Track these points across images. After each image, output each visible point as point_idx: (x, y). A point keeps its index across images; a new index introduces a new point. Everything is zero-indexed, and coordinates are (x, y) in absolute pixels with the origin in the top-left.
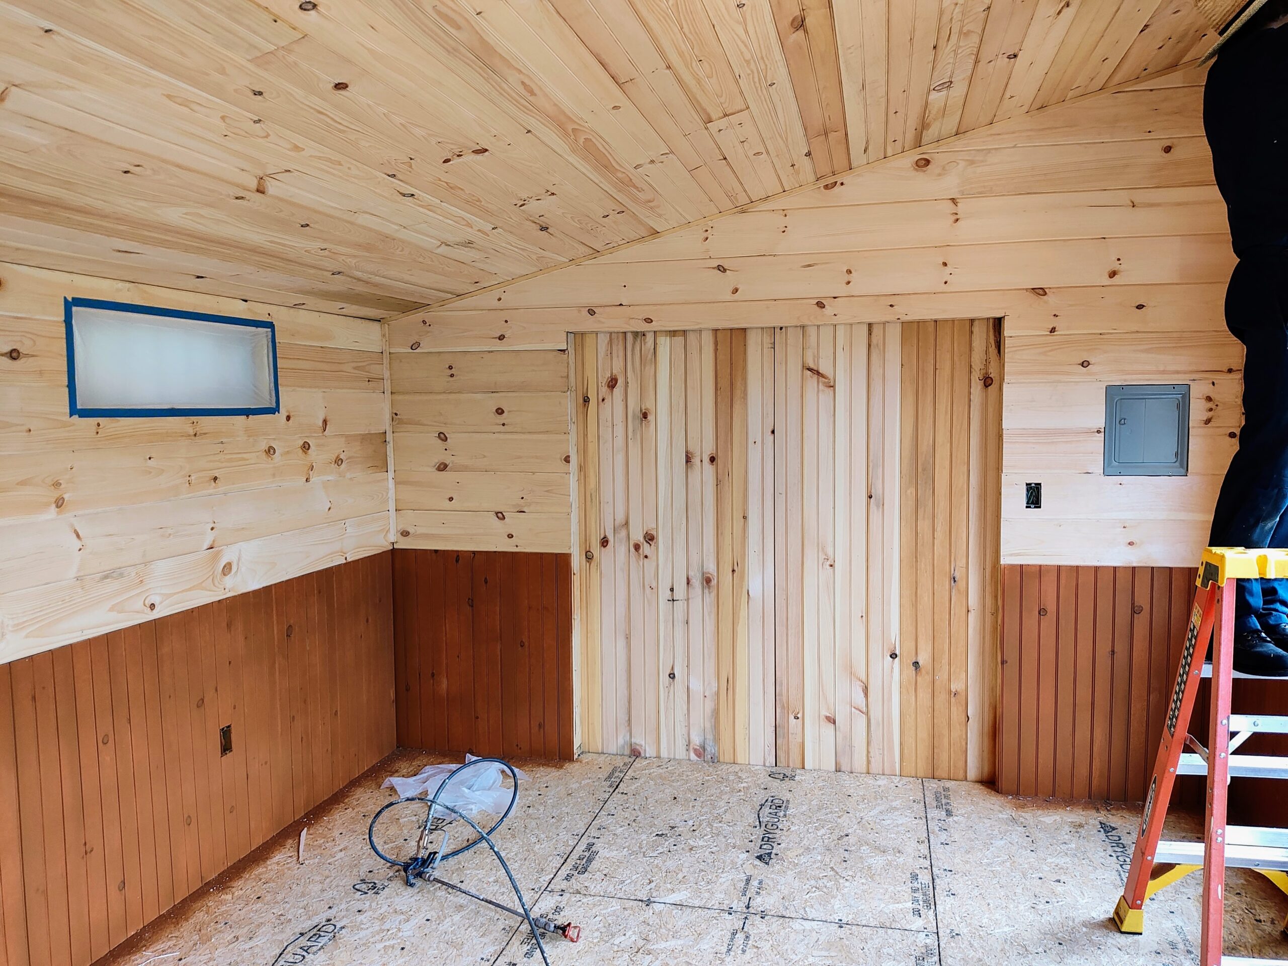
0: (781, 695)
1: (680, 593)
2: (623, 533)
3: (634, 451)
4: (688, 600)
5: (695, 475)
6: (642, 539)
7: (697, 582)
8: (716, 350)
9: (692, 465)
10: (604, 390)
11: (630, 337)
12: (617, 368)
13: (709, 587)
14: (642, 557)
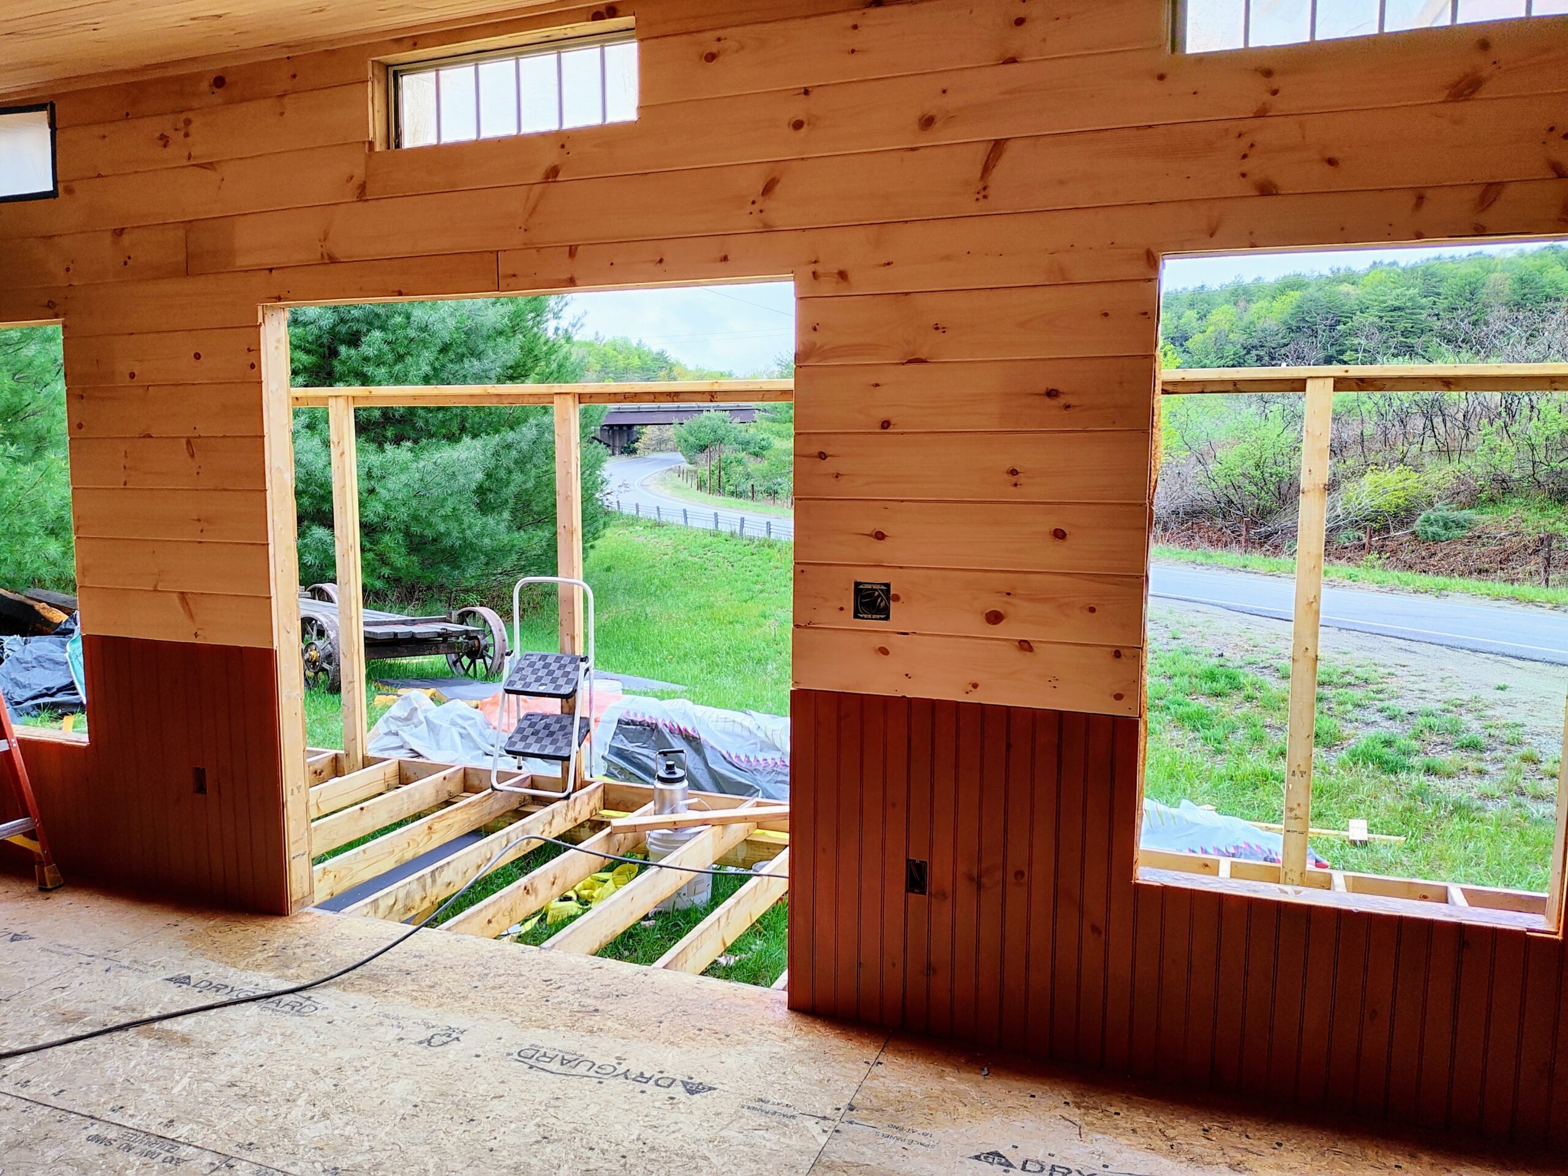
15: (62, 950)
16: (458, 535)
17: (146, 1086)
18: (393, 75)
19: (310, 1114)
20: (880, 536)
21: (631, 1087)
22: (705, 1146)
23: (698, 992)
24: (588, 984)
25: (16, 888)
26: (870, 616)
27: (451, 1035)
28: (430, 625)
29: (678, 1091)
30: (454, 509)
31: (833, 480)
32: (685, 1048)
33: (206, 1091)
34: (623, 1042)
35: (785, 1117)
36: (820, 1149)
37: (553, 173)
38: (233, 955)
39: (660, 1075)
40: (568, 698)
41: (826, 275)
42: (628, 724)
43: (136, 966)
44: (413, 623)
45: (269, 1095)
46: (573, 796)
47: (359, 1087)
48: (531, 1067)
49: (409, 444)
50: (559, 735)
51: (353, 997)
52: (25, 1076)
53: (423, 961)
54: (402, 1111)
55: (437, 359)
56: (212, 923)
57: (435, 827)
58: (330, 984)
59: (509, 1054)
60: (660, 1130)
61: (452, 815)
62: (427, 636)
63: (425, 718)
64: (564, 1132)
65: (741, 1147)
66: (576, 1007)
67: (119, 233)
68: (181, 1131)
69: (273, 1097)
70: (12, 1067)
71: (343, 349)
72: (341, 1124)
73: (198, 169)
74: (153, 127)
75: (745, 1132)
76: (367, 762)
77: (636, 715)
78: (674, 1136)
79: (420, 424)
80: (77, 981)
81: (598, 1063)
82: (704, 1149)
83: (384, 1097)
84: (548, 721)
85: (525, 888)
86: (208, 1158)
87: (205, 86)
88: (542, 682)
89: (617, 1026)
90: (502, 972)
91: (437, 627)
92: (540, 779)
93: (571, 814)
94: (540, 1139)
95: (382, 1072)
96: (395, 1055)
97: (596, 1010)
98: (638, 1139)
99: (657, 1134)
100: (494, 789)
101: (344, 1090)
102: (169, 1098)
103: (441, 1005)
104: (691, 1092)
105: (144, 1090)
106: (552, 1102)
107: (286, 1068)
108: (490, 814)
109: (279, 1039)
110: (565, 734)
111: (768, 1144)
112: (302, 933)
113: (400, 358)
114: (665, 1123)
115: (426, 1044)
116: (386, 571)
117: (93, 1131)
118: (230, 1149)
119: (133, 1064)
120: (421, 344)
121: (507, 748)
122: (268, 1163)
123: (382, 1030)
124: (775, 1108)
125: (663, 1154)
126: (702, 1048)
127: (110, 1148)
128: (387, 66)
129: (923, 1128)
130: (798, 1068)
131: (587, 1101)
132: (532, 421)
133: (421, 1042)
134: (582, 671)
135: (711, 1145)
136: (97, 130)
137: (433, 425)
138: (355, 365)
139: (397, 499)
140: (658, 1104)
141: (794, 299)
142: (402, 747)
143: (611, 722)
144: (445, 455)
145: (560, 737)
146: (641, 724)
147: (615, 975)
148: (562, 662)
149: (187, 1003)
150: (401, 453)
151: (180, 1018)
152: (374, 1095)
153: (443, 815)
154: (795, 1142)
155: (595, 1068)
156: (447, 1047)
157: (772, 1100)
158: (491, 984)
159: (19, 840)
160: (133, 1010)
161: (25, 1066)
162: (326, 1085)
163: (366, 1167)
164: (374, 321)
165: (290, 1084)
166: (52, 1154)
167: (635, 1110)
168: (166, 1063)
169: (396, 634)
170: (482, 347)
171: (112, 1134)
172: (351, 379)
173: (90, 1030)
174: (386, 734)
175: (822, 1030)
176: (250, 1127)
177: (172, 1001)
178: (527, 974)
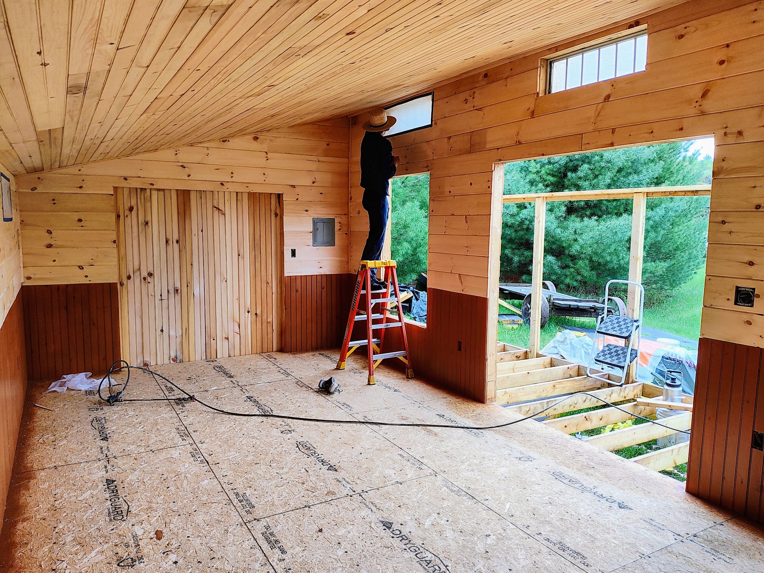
0: (208, 332)
1: (165, 296)
2: (138, 273)
3: (142, 238)
4: (168, 299)
5: (170, 248)
6: (147, 275)
7: (172, 291)
8: (177, 198)
9: (169, 244)
10: (127, 212)
11: (139, 190)
12: (133, 203)
13: (177, 293)
14: (147, 283)
15: (407, 397)
16: (616, 262)
17: (419, 445)
18: (549, 64)
19: (468, 469)
20: (751, 264)
21: (595, 498)
22: (616, 527)
23: (644, 473)
24: (594, 457)
25: (400, 376)
26: (743, 304)
27: (529, 459)
28: (588, 303)
29: (615, 506)
30: (615, 249)
31: (729, 235)
32: (627, 491)
33: (437, 452)
34: (599, 481)
35: (660, 528)
36: (670, 544)
37: (607, 98)
38: (461, 412)
39: (610, 498)
40: (627, 338)
41: (732, 133)
42: (667, 359)
43: (428, 408)
44: (580, 301)
45: (456, 459)
46: (624, 386)
47: (488, 465)
48: (556, 479)
49: (596, 218)
50: (621, 356)
51: (498, 436)
52: (386, 432)
53: (529, 432)
54: (500, 478)
55: (616, 176)
56: (458, 400)
57: (557, 386)
58: (491, 430)
59: (549, 472)
60: (600, 515)
61: (565, 383)
62: (585, 308)
63: (571, 343)
64: (559, 503)
65: (632, 532)
66: (585, 464)
67: (449, 138)
68: (424, 461)
69: (457, 460)
70: (384, 428)
71: (569, 174)
72: (477, 474)
73: (477, 111)
74: (462, 96)
75: (637, 528)
76: (538, 356)
77: (672, 355)
78: (604, 519)
79: (604, 208)
80: (409, 408)
81: (585, 486)
82: (615, 528)
83: (495, 471)
84: (617, 349)
85: (585, 417)
86: (430, 471)
87: (481, 78)
88: (615, 329)
89: (599, 475)
90: (560, 443)
91: (591, 304)
92: (612, 376)
93: (622, 394)
94: (548, 502)
95: (498, 463)
96: (505, 459)
97: (593, 468)
98: (588, 516)
99: (597, 517)
100: (588, 376)
101: (482, 465)
102: (425, 450)
103: (530, 448)
104: (620, 507)
105: (418, 446)
106: (559, 492)
107: (465, 452)
108: (585, 386)
109: (467, 442)
110: (625, 356)
111: (645, 535)
112: (488, 411)
113: (596, 176)
114: (603, 514)
115: (518, 459)
116: (579, 278)
117: (400, 453)
118: (438, 471)
119: (417, 437)
120: (607, 169)
121: (596, 358)
122: (448, 478)
123: (504, 450)
124: (656, 524)
125: (596, 524)
126: (634, 494)
127: (403, 459)
128: (547, 60)
129: (730, 555)
130: (677, 514)
131: (573, 496)
132: (663, 206)
133: (517, 458)
134: (634, 327)
135: (619, 527)
136: (446, 100)
137: (611, 208)
138: (575, 181)
139: (587, 244)
140: (603, 507)
141: (714, 146)
142: (558, 354)
143: (658, 357)
144: (613, 223)
145: (622, 357)
146: (674, 360)
147: (609, 457)
148: (626, 321)
149: (440, 423)
150: (592, 222)
151: (436, 427)
152: (492, 469)
153: (561, 382)
154: (659, 539)
155: (583, 487)
156: (526, 462)
157: (657, 521)
158: (553, 446)
159: (401, 358)
160: (423, 421)
161: (388, 429)
162: (476, 461)
163: (480, 490)
164: (586, 160)
165: (464, 457)
166: (387, 455)
167: (592, 506)
168: (427, 440)
169: (570, 305)
170: (640, 169)
171: (405, 455)
172: (572, 188)
173: (408, 423)
174: (552, 347)
175: (699, 504)
176: (446, 466)
177: (436, 421)
178: (569, 447)
